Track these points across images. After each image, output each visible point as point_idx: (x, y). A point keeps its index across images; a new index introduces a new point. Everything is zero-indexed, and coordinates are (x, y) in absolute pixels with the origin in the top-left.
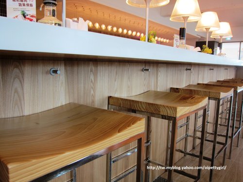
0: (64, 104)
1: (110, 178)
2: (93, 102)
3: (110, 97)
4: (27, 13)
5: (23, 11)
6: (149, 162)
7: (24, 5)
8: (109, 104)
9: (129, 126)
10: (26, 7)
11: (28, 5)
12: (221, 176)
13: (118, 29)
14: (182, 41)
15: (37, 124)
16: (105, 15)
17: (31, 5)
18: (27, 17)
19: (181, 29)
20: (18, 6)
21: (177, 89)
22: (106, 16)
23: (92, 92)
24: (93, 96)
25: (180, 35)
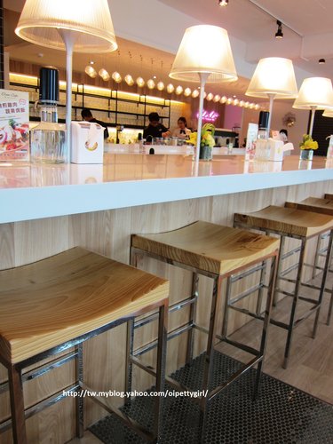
0: (67, 249)
1: (132, 349)
2: (108, 244)
3: (133, 236)
4: (17, 121)
5: (11, 120)
6: (194, 326)
7: (13, 111)
8: (131, 245)
9: (146, 291)
10: (15, 114)
11: (18, 110)
12: (307, 351)
13: (166, 85)
14: (262, 133)
15: (33, 282)
16: (144, 60)
17: (23, 110)
18: (17, 127)
19: (261, 113)
20: (5, 115)
21: (245, 216)
22: (146, 61)
23: (107, 230)
24: (109, 236)
25: (260, 123)
